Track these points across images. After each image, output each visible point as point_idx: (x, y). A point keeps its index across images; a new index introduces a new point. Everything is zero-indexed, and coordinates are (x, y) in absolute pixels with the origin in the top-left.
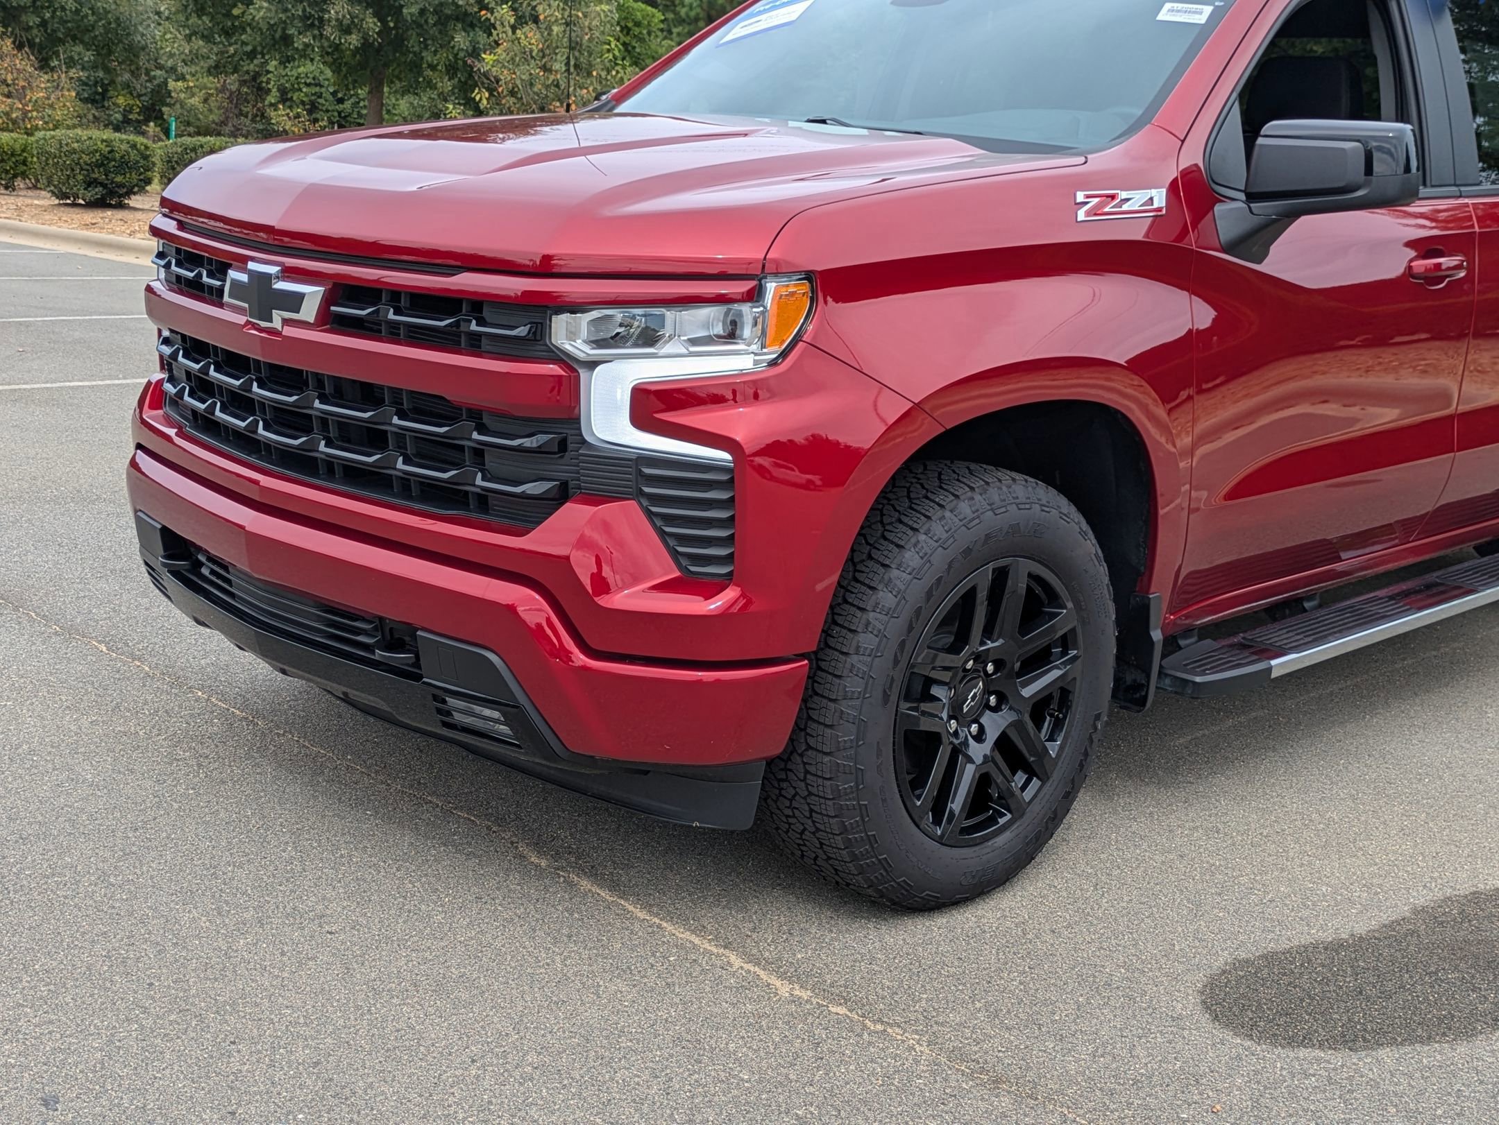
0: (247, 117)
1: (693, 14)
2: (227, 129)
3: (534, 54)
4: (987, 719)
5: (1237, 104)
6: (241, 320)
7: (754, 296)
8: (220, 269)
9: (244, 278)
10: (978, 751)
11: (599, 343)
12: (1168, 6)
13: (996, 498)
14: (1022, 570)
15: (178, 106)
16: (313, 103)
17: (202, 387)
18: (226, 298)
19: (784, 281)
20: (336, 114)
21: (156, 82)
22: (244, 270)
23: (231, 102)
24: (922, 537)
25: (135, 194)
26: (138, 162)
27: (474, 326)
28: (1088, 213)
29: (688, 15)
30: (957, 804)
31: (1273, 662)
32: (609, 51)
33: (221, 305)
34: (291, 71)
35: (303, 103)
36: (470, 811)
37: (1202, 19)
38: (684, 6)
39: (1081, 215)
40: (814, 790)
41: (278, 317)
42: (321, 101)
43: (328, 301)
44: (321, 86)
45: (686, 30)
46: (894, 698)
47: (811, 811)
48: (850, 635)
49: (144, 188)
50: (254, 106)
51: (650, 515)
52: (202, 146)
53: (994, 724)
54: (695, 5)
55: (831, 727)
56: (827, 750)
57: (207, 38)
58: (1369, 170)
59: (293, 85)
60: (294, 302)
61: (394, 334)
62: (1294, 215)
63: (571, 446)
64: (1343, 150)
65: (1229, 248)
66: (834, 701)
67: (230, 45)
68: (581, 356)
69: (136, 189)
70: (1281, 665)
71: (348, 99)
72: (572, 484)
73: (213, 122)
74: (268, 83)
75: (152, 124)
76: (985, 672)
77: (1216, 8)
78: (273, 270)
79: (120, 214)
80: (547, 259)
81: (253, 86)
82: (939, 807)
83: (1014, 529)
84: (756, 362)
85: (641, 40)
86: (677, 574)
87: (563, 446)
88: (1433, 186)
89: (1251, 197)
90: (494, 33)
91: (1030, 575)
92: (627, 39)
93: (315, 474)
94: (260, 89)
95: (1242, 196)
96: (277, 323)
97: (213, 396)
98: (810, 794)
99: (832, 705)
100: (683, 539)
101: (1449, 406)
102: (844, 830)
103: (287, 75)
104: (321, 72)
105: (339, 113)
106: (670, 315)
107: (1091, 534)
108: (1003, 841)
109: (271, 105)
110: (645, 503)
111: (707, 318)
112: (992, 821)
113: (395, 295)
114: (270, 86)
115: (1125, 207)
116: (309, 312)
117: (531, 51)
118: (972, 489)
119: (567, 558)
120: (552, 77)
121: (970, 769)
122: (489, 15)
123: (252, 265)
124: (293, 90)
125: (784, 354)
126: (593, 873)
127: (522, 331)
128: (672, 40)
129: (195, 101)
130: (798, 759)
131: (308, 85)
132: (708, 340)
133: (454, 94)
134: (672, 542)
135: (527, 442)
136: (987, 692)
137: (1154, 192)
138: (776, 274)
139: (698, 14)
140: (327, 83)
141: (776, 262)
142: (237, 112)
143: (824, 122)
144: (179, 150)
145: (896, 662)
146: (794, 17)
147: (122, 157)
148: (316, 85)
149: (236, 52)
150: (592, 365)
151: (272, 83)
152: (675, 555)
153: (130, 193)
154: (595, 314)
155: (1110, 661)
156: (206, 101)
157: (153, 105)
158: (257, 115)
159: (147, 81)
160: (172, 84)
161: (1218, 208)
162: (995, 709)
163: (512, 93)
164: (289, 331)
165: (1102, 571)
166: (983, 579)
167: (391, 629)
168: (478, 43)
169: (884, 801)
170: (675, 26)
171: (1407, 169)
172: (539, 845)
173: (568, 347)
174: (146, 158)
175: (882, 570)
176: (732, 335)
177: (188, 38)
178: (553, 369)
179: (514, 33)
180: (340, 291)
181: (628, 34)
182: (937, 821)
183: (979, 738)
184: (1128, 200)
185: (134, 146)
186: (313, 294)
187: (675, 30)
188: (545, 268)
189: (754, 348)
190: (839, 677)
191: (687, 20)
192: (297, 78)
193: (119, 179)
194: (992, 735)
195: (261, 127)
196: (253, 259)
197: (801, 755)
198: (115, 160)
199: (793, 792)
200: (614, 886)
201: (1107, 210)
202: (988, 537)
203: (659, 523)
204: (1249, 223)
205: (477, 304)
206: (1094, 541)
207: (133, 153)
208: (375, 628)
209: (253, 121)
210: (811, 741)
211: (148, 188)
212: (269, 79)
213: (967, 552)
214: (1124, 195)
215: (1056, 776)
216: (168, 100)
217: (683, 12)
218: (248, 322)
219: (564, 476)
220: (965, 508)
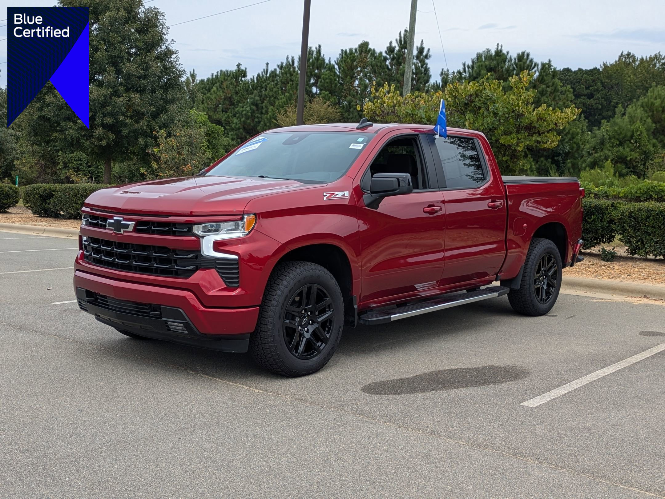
0: (49, 174)
1: (237, 126)
2: (40, 180)
3: (174, 148)
4: (309, 327)
5: (369, 169)
6: (111, 232)
7: (242, 219)
8: (105, 219)
9: (113, 221)
10: (307, 336)
11: (205, 232)
12: (352, 144)
13: (307, 268)
14: (315, 287)
15: (18, 171)
16: (78, 168)
17: (97, 251)
18: (107, 227)
19: (249, 215)
20: (88, 172)
21: (8, 161)
22: (113, 219)
23: (42, 168)
24: (287, 278)
25: (11, 207)
26: (13, 195)
27: (174, 229)
28: (327, 198)
29: (235, 127)
30: (301, 348)
31: (392, 316)
32: (203, 146)
33: (105, 229)
34: (68, 155)
35: (74, 168)
36: (172, 364)
37: (360, 148)
38: (233, 123)
39: (325, 198)
40: (263, 342)
41: (122, 230)
42: (81, 167)
43: (136, 225)
44: (81, 161)
45: (235, 133)
46: (282, 318)
47: (263, 348)
48: (270, 302)
49: (15, 205)
50: (52, 170)
51: (218, 272)
52: (41, 187)
53: (311, 328)
54: (238, 123)
55: (266, 325)
56: (265, 331)
57: (39, 145)
58: (399, 185)
59: (69, 161)
60: (127, 226)
61: (153, 232)
62: (383, 197)
63: (199, 257)
64: (392, 180)
65: (367, 206)
66: (267, 318)
67: (48, 147)
68: (201, 235)
69: (11, 205)
70: (394, 317)
71: (93, 166)
72: (199, 266)
73: (34, 177)
74: (58, 160)
75: (6, 179)
76: (308, 314)
77: (364, 145)
78: (121, 219)
79: (5, 215)
80: (191, 212)
81: (51, 162)
82: (297, 347)
83: (312, 276)
84: (243, 235)
85: (215, 138)
86: (226, 286)
87: (197, 257)
88: (431, 189)
89: (372, 193)
90: (158, 140)
91: (318, 289)
92: (209, 138)
93: (131, 270)
94: (54, 163)
95: (369, 192)
96: (122, 232)
97: (101, 254)
98: (262, 343)
99: (266, 319)
100: (227, 278)
101: (442, 247)
102: (271, 352)
103: (67, 157)
104: (81, 155)
105: (89, 171)
106: (222, 224)
107: (334, 278)
108: (315, 360)
109: (59, 169)
110: (217, 270)
111: (230, 225)
112: (313, 353)
113: (153, 223)
114: (59, 161)
115: (337, 196)
116: (131, 229)
117: (173, 147)
118: (300, 266)
119: (199, 284)
120: (182, 157)
121: (305, 340)
122: (156, 133)
123: (114, 218)
124: (70, 163)
125: (249, 232)
126: (207, 374)
127: (186, 230)
128: (229, 138)
129: (25, 168)
130: (258, 335)
131: (75, 160)
132: (231, 230)
133: (138, 162)
134: (224, 279)
135: (189, 256)
136: (309, 320)
137: (345, 192)
138: (247, 214)
139: (239, 126)
140: (84, 159)
141: (246, 211)
142: (44, 172)
143: (263, 177)
144: (32, 189)
145: (282, 308)
146: (256, 147)
147: (7, 193)
148: (79, 160)
149: (51, 150)
150: (203, 237)
151: (60, 160)
152: (225, 282)
153: (8, 208)
154: (204, 225)
155: (342, 313)
156: (30, 168)
157: (6, 170)
158: (53, 173)
159: (4, 161)
160: (15, 162)
161: (364, 196)
162: (312, 324)
163: (166, 163)
164: (125, 234)
165: (338, 289)
166: (305, 289)
167: (153, 308)
168: (148, 142)
169: (281, 344)
170: (230, 132)
171: (409, 184)
172: (192, 370)
173: (197, 233)
174: (16, 193)
175: (277, 286)
176: (236, 228)
177: (32, 145)
178: (193, 238)
179: (166, 140)
180: (139, 223)
181: (210, 136)
182: (296, 352)
183: (308, 331)
184: (338, 194)
185: (11, 188)
186: (132, 223)
187: (230, 133)
188: (191, 214)
189: (242, 231)
190: (268, 312)
191: (235, 129)
192: (71, 158)
193: (5, 201)
194: (311, 331)
195: (55, 178)
196: (115, 216)
197: (259, 333)
198: (3, 194)
199: (258, 343)
200: (213, 376)
201: (332, 197)
202: (305, 278)
203: (221, 274)
204: (372, 199)
205: (174, 224)
206: (335, 280)
207: (11, 191)
208: (149, 308)
209: (51, 176)
210: (262, 329)
211: (16, 205)
212: (59, 158)
213: (299, 281)
214: (337, 193)
215: (329, 342)
216: (14, 168)
217: (233, 126)
218: (113, 232)
219: (197, 264)
220: (298, 271)
